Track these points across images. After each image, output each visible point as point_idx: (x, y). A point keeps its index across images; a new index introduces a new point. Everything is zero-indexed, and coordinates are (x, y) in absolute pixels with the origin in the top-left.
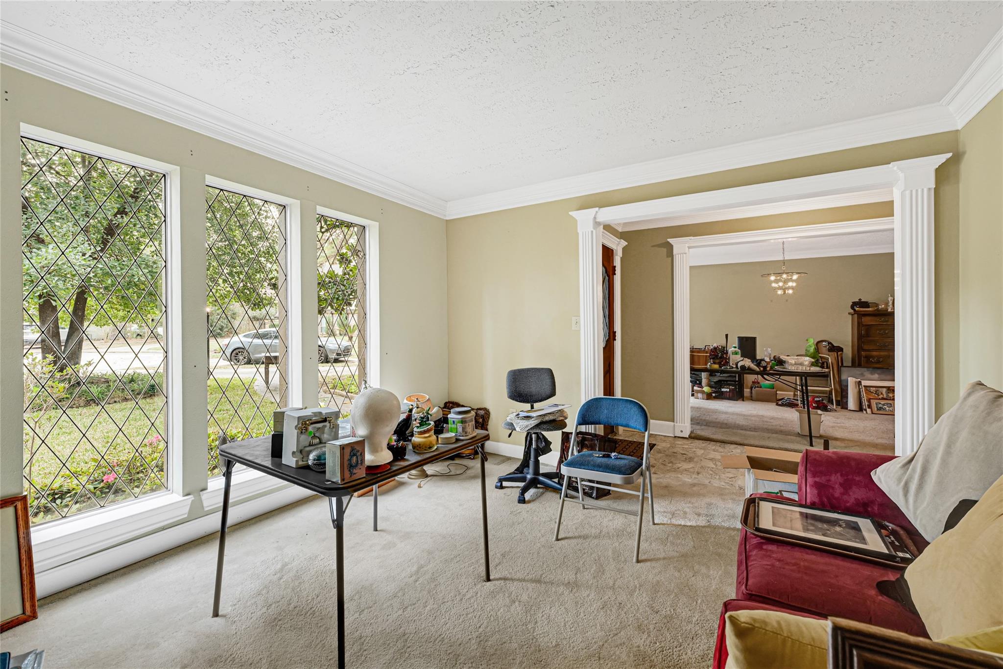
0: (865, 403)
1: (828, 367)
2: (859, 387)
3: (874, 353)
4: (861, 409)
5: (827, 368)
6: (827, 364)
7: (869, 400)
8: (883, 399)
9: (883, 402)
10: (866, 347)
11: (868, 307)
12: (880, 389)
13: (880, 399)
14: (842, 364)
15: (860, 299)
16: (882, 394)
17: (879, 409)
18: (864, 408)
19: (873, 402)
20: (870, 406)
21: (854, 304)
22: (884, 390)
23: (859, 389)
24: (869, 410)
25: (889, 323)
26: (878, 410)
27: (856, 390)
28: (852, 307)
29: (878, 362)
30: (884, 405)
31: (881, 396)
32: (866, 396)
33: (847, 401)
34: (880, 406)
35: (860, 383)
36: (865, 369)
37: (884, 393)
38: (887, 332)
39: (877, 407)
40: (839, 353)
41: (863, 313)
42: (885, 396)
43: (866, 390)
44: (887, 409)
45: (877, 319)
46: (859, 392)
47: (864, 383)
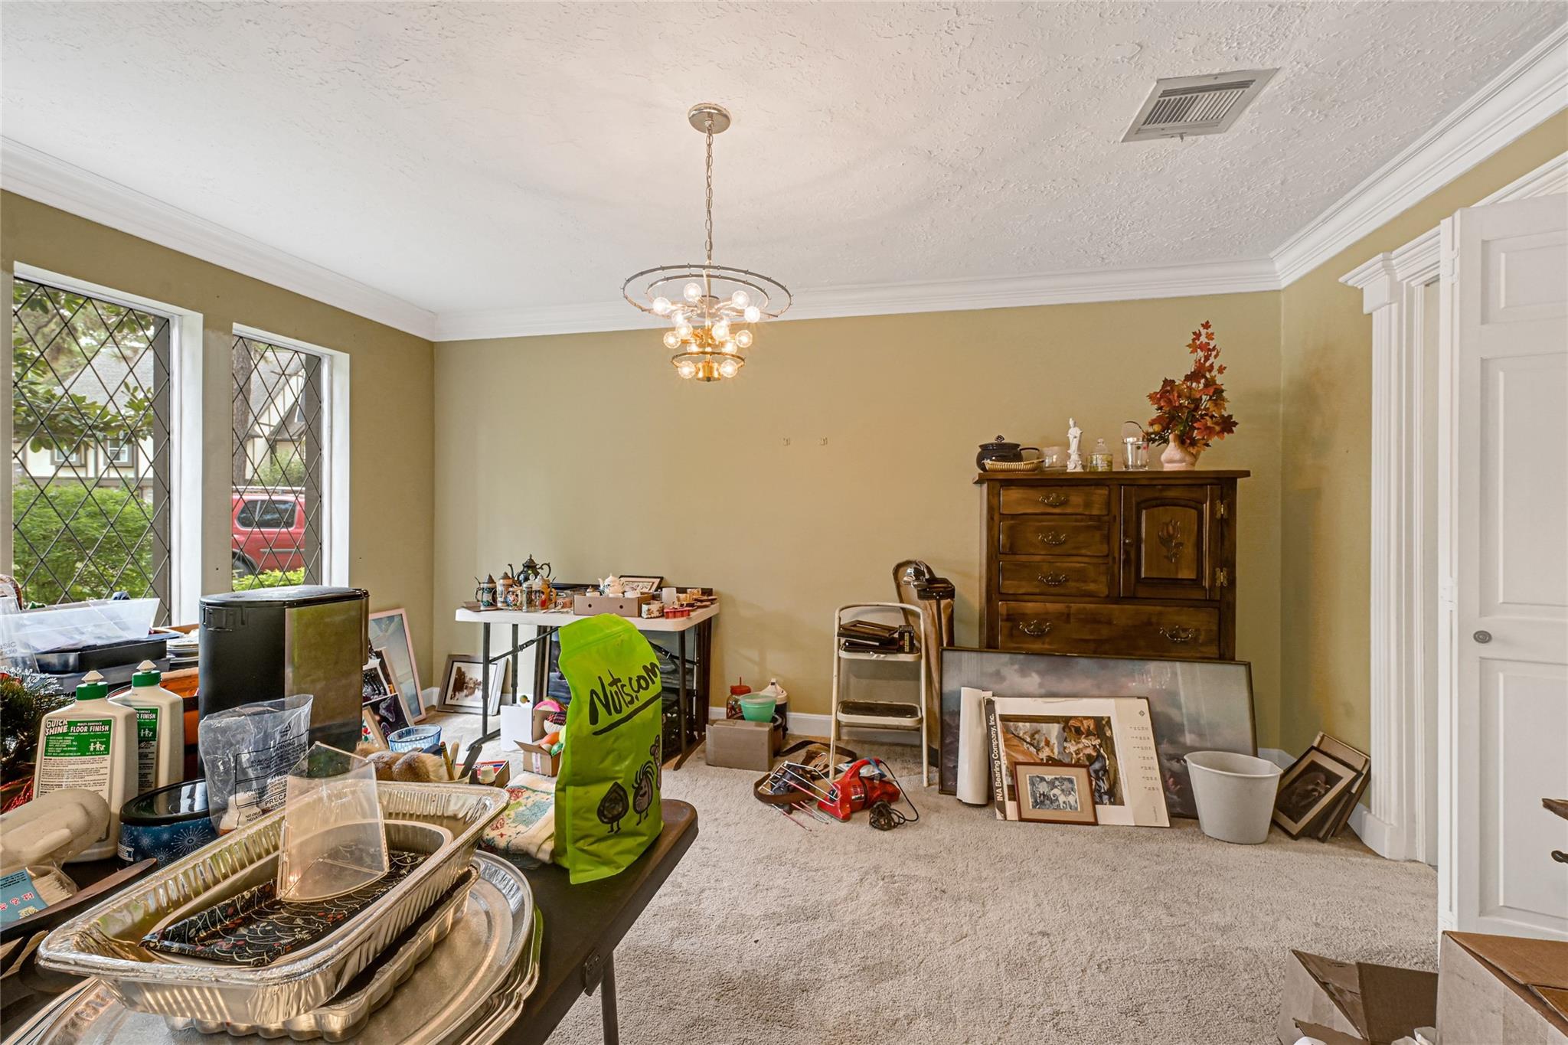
0: (1003, 781)
1: (913, 649)
2: (988, 720)
3: (1030, 604)
4: (990, 798)
5: (911, 652)
6: (911, 639)
7: (1014, 765)
8: (1052, 762)
9: (1050, 773)
10: (1009, 586)
11: (1018, 458)
12: (1044, 726)
13: (1041, 764)
14: (951, 642)
15: (999, 437)
16: (1048, 743)
17: (1041, 801)
18: (999, 798)
19: (1025, 774)
20: (1014, 792)
21: (986, 451)
22: (1055, 728)
23: (989, 727)
24: (1011, 807)
25: (1069, 510)
26: (1036, 804)
27: (979, 732)
28: (980, 459)
29: (1040, 635)
30: (1052, 785)
31: (1044, 754)
32: (1008, 755)
33: (956, 767)
34: (1043, 788)
35: (990, 703)
36: (1005, 658)
37: (1054, 741)
38: (1062, 537)
39: (1033, 794)
40: (943, 603)
41: (1001, 476)
42: (1056, 751)
43: (1007, 731)
44: (1062, 798)
45: (1038, 495)
46: (988, 739)
47: (1006, 706)
